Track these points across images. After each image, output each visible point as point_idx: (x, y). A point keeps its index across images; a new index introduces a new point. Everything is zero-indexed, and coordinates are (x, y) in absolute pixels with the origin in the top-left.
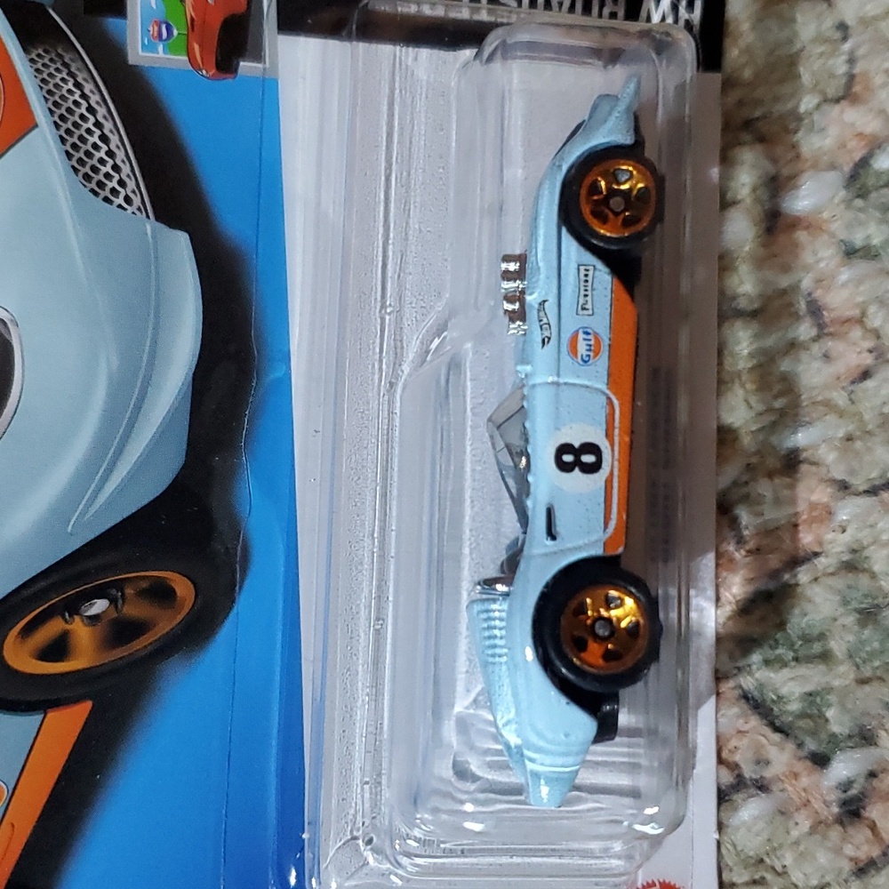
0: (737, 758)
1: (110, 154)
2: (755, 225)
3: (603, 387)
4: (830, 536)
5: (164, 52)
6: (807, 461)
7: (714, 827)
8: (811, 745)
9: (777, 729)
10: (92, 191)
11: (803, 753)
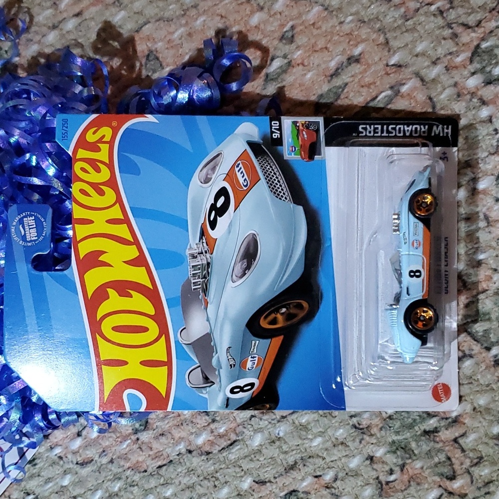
0: (464, 349)
1: (281, 186)
2: (469, 192)
3: (421, 255)
4: (491, 285)
5: (294, 155)
6: (484, 263)
7: (457, 368)
8: (486, 345)
9: (475, 340)
10: (276, 196)
11: (483, 347)
